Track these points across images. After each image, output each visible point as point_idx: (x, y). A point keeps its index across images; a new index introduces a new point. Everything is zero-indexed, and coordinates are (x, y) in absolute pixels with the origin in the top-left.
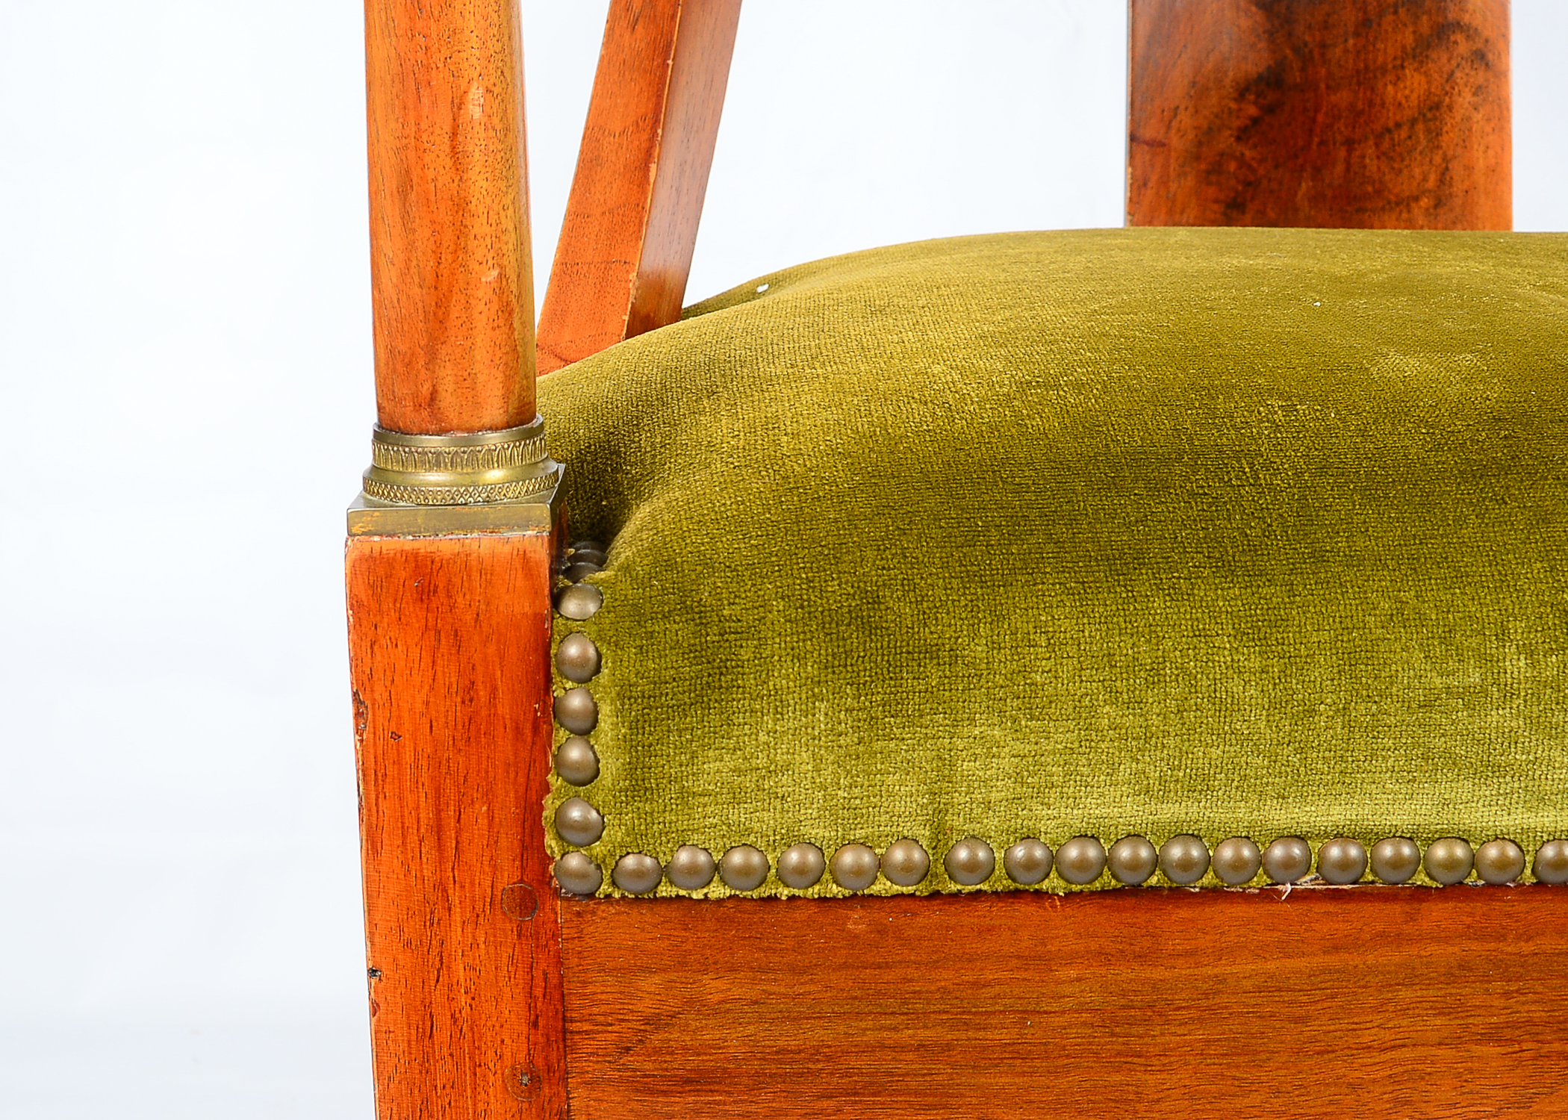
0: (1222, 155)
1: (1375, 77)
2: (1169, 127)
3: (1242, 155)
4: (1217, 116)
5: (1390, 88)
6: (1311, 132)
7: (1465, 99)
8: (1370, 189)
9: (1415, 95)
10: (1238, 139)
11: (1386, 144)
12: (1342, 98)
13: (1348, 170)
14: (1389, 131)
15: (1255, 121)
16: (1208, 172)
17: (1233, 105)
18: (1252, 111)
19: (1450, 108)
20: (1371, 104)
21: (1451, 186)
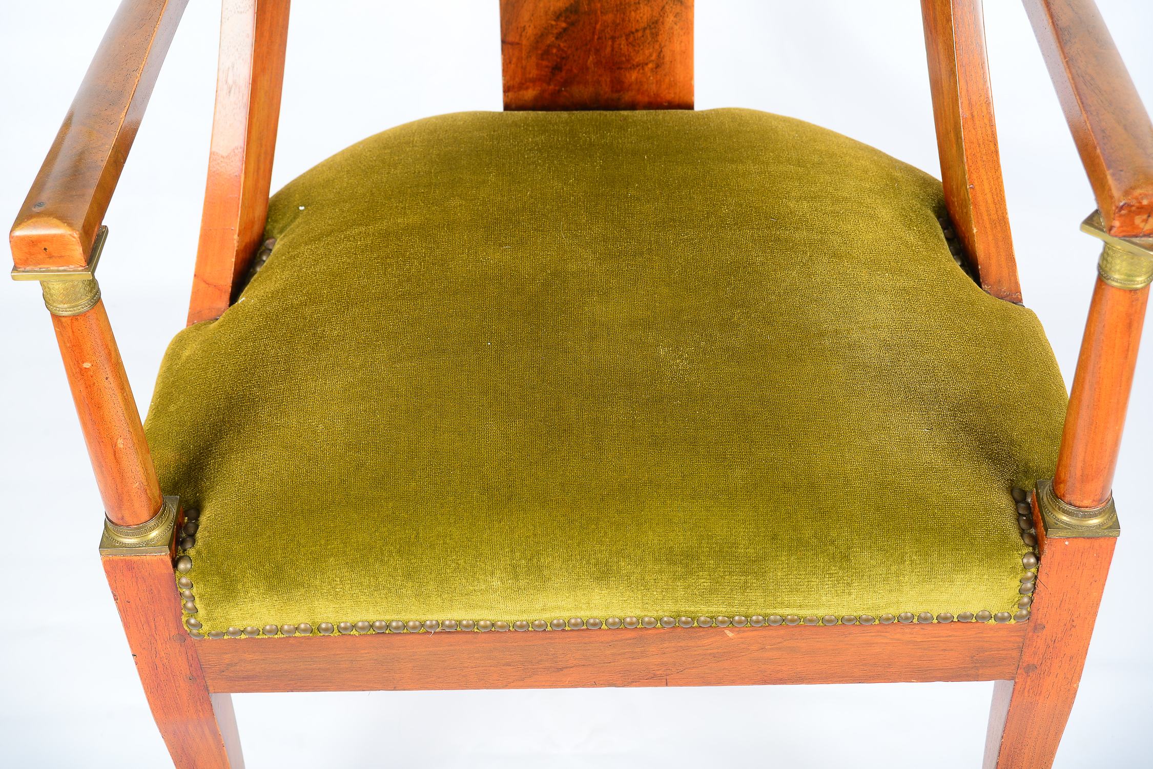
0: (549, 46)
1: (625, 8)
2: (521, 36)
3: (559, 45)
4: (545, 29)
5: (633, 13)
6: (594, 33)
7: (670, 19)
8: (624, 59)
9: (645, 17)
10: (557, 38)
11: (631, 39)
12: (609, 17)
13: (613, 50)
14: (633, 33)
15: (565, 30)
16: (542, 55)
17: (553, 23)
18: (564, 25)
19: (663, 23)
20: (623, 20)
21: (663, 59)
